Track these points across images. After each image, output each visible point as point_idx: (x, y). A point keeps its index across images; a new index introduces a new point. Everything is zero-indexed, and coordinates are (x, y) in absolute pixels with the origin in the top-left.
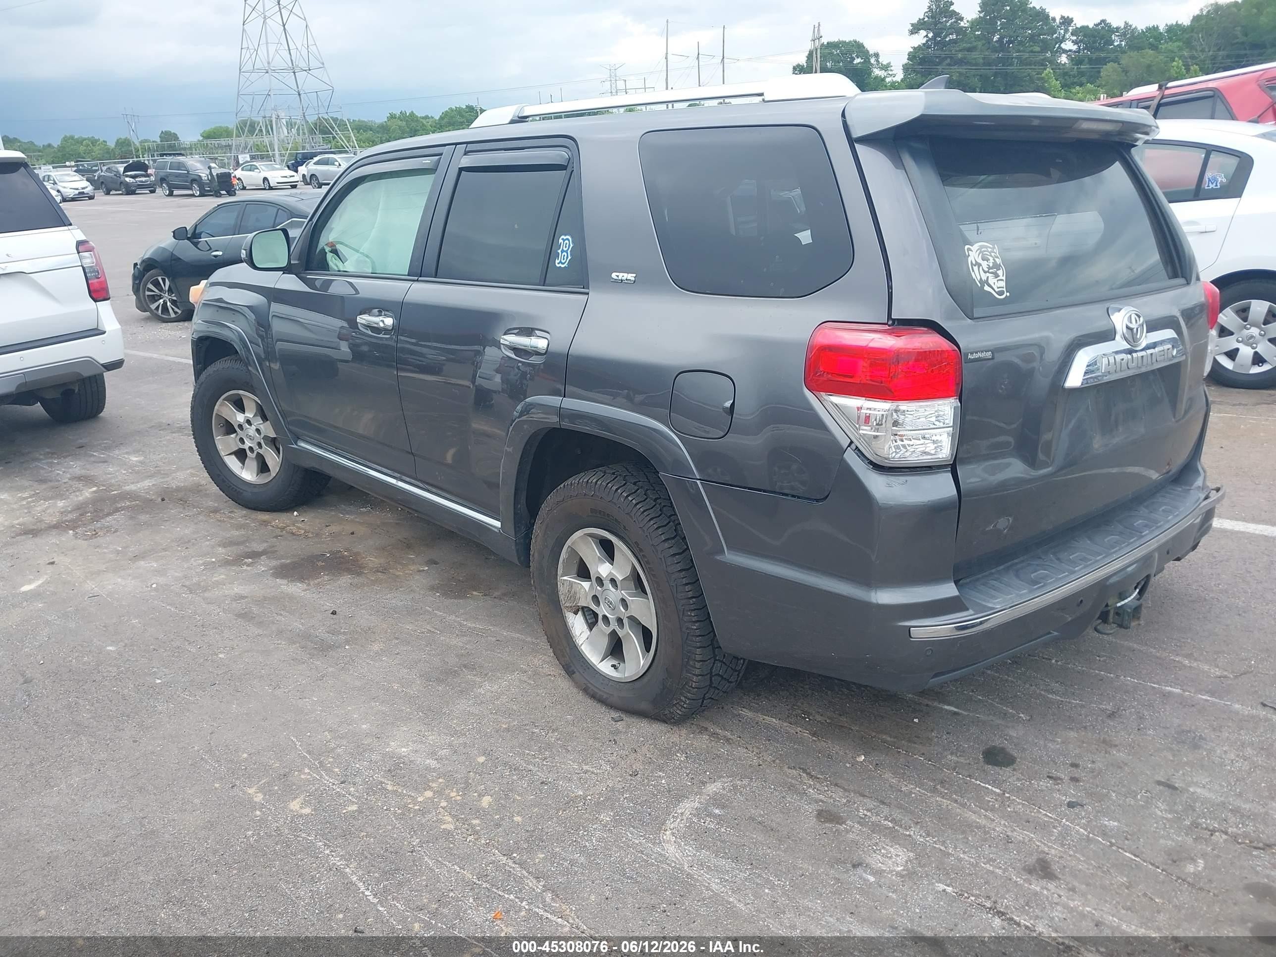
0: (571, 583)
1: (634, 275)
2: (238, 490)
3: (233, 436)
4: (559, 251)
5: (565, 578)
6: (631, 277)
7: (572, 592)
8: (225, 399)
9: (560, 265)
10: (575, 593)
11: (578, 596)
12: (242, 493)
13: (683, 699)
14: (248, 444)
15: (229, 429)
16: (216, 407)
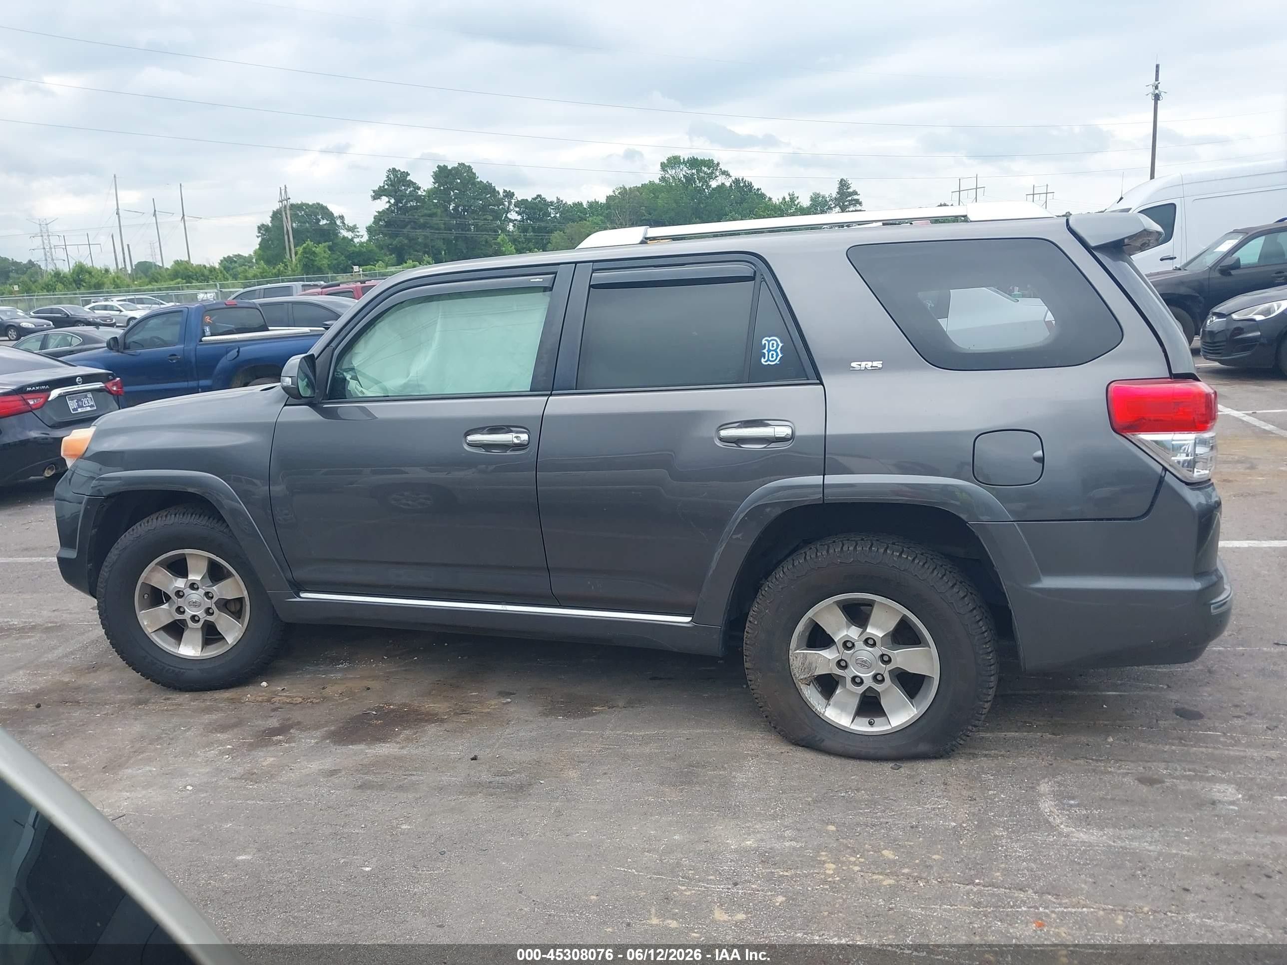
0: (805, 656)
1: (881, 362)
2: (177, 670)
3: (165, 606)
4: (765, 351)
5: (798, 651)
6: (878, 364)
7: (807, 663)
8: (160, 564)
9: (769, 363)
10: (810, 664)
11: (814, 665)
12: (185, 672)
13: (970, 728)
14: (190, 612)
15: (157, 597)
16: (144, 575)
